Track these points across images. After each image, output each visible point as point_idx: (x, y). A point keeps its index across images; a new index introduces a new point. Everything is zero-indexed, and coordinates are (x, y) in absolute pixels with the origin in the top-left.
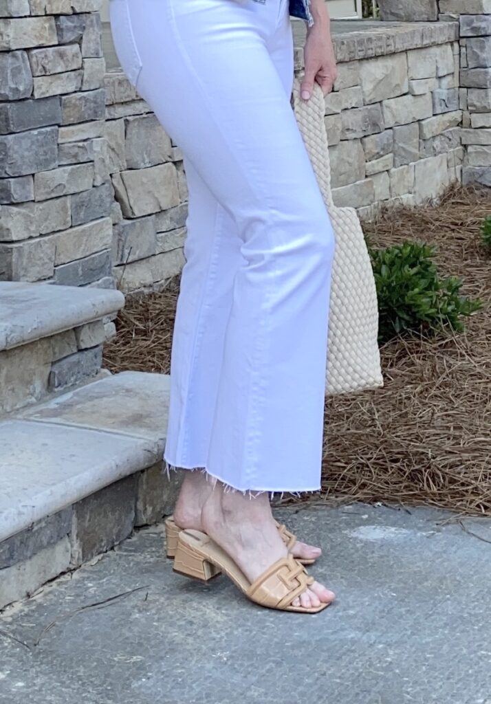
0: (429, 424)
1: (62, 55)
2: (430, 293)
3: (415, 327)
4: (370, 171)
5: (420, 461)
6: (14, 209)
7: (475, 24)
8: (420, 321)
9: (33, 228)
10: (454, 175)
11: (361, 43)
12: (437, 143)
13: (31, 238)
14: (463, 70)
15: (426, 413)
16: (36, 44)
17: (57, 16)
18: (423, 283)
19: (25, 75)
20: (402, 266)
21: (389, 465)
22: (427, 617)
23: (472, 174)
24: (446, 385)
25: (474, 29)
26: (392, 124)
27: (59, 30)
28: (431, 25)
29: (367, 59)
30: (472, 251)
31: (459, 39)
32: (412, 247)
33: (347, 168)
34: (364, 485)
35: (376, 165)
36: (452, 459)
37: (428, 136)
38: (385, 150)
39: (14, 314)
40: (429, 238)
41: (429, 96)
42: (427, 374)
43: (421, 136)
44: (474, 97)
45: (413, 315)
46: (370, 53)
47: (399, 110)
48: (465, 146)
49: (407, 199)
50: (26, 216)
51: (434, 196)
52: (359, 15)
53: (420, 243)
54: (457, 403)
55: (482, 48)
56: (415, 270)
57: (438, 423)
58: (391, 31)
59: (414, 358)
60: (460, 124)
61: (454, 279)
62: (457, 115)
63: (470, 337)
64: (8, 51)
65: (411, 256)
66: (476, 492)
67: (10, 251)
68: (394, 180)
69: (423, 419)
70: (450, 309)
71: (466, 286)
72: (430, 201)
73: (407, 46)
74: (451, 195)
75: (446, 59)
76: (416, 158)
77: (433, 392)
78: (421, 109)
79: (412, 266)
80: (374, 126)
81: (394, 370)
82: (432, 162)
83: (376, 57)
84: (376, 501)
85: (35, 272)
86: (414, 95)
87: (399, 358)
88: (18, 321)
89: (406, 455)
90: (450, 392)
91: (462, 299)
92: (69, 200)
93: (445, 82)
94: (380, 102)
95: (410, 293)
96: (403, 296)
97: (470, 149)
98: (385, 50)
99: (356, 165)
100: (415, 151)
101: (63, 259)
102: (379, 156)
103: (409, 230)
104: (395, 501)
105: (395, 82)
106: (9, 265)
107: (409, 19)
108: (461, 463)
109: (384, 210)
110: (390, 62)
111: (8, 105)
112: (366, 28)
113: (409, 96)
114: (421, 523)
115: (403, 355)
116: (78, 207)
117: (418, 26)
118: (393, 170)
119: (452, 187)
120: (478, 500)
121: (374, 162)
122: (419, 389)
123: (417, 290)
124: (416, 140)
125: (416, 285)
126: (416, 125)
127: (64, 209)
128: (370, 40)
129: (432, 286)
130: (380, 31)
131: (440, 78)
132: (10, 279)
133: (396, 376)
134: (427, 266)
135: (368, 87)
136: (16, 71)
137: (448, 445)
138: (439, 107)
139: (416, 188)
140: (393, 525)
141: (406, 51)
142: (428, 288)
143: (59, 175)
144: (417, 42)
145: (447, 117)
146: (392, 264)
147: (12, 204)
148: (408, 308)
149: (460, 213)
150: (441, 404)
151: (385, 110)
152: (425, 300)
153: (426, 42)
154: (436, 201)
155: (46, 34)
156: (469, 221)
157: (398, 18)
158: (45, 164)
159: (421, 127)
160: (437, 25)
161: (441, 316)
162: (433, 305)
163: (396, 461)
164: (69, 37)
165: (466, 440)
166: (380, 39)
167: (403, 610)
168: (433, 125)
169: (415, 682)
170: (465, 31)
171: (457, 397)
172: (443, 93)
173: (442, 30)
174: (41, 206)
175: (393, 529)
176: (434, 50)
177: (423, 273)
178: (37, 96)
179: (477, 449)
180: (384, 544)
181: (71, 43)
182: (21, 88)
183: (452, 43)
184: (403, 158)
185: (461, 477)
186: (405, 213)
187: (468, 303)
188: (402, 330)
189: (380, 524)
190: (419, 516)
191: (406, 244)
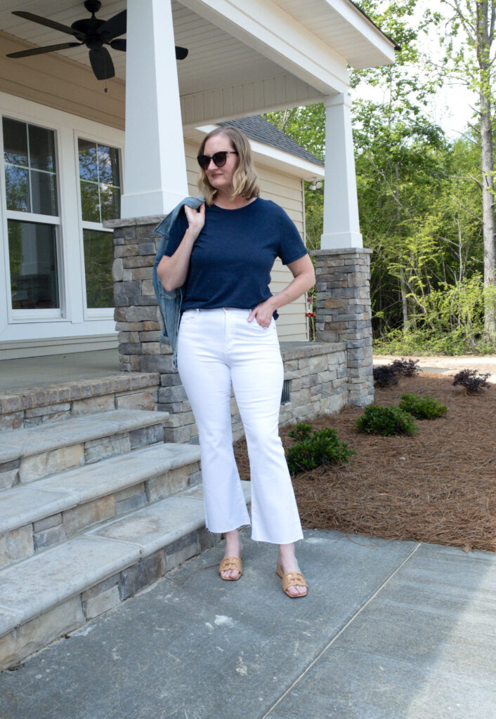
0: (336, 498)
2: (336, 448)
3: (330, 460)
4: (313, 400)
5: (332, 513)
6: (175, 415)
7: (354, 343)
8: (332, 458)
9: (182, 422)
10: (345, 402)
11: (309, 351)
12: (339, 390)
13: (181, 426)
14: (349, 361)
15: (334, 494)
18: (333, 444)
20: (325, 437)
21: (320, 514)
22: (335, 573)
23: (352, 401)
24: (342, 483)
25: (353, 345)
26: (321, 382)
28: (336, 344)
29: (311, 357)
30: (352, 431)
31: (347, 349)
32: (329, 430)
33: (302, 399)
34: (310, 522)
35: (315, 398)
36: (344, 512)
37: (335, 386)
38: (319, 392)
39: (174, 456)
40: (336, 426)
41: (335, 371)
42: (335, 479)
43: (332, 386)
44: (353, 371)
45: (329, 456)
46: (313, 354)
47: (324, 376)
48: (350, 391)
49: (327, 411)
50: (179, 418)
52: (308, 340)
53: (331, 428)
54: (347, 490)
55: (356, 353)
56: (330, 439)
57: (339, 498)
58: (321, 346)
59: (330, 473)
60: (348, 382)
61: (345, 442)
62: (346, 379)
63: (351, 465)
65: (329, 433)
66: (354, 525)
67: (173, 432)
68: (322, 404)
69: (333, 496)
70: (343, 454)
71: (350, 445)
72: (336, 412)
73: (327, 352)
74: (344, 409)
75: (342, 357)
76: (330, 395)
77: (337, 486)
78: (331, 376)
79: (329, 437)
80: (314, 382)
81: (322, 477)
82: (337, 397)
83: (315, 356)
84: (315, 528)
85: (183, 439)
86: (330, 371)
87: (325, 472)
88: (176, 459)
89: (326, 511)
90: (344, 486)
91: (348, 450)
93: (342, 366)
94: (316, 374)
95: (328, 447)
96: (325, 449)
97: (351, 392)
98: (318, 353)
99: (307, 398)
100: (329, 392)
102: (316, 394)
103: (327, 423)
104: (322, 528)
105: (322, 365)
106: (173, 437)
107: (328, 341)
108: (348, 513)
109: (318, 415)
110: (320, 358)
112: (311, 345)
113: (328, 372)
114: (332, 537)
117: (332, 344)
118: (321, 400)
119: (344, 407)
120: (355, 528)
122: (332, 485)
123: (331, 446)
124: (330, 389)
125: (330, 445)
126: (330, 383)
128: (312, 349)
129: (336, 445)
130: (316, 346)
131: (340, 364)
132: (173, 442)
133: (322, 480)
134: (334, 437)
135: (312, 368)
137: (343, 506)
138: (339, 376)
139: (331, 407)
140: (322, 537)
141: (326, 354)
142: (335, 446)
144: (331, 350)
145: (342, 380)
146: (321, 436)
147: (173, 413)
148: (327, 454)
149: (347, 416)
150: (340, 491)
151: (319, 377)
152: (334, 450)
153: (334, 350)
154: (338, 412)
156: (351, 419)
157: (324, 341)
159: (332, 383)
160: (339, 344)
161: (340, 456)
162: (337, 452)
163: (323, 513)
165: (350, 504)
166: (316, 349)
167: (325, 570)
168: (337, 382)
169: (331, 599)
170: (349, 346)
171: (346, 487)
172: (341, 369)
173: (340, 345)
174: (185, 414)
175: (321, 539)
176: (338, 354)
177: (334, 439)
179: (354, 508)
180: (318, 545)
183: (344, 351)
184: (325, 395)
185: (348, 519)
186: (326, 417)
187: (350, 452)
188: (325, 462)
190: (332, 534)
191: (326, 429)
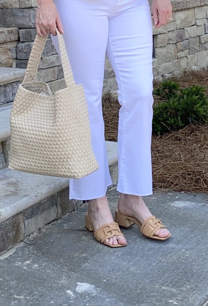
0: (203, 159)
2: (204, 106)
3: (198, 120)
4: (179, 56)
5: (200, 175)
8: (200, 118)
11: (175, 4)
12: (206, 45)
15: (202, 155)
18: (201, 102)
20: (192, 95)
21: (187, 176)
22: (203, 238)
26: (188, 37)
29: (178, 11)
32: (196, 88)
33: (169, 55)
34: (177, 184)
35: (181, 54)
37: (203, 42)
38: (186, 48)
40: (203, 84)
41: (203, 25)
42: (202, 139)
43: (200, 42)
45: (197, 115)
46: (179, 8)
47: (191, 32)
49: (194, 68)
50: (39, 75)
51: (205, 67)
53: (199, 86)
56: (197, 97)
57: (207, 159)
59: (197, 133)
64: (32, 8)
65: (196, 91)
68: (189, 60)
69: (201, 157)
72: (204, 69)
73: (194, 5)
76: (198, 51)
77: (205, 146)
78: (199, 31)
79: (197, 95)
80: (181, 38)
81: (189, 137)
82: (204, 53)
83: (182, 10)
84: (182, 191)
86: (197, 26)
87: (191, 133)
89: (194, 172)
92: (56, 68)
94: (183, 28)
95: (196, 106)
96: (193, 108)
98: (185, 7)
99: (173, 54)
100: (198, 48)
102: (183, 50)
103: (195, 80)
104: (189, 191)
105: (189, 20)
109: (185, 72)
110: (187, 12)
111: (32, 30)
113: (195, 26)
114: (200, 200)
115: (193, 131)
118: (188, 56)
121: (181, 53)
122: (199, 145)
123: (198, 105)
124: (198, 44)
125: (198, 103)
126: (198, 38)
127: (54, 72)
128: (179, 3)
133: (189, 140)
135: (178, 22)
138: (207, 30)
139: (198, 63)
140: (189, 201)
141: (194, 8)
142: (203, 104)
143: (52, 58)
144: (198, 4)
146: (188, 94)
148: (195, 112)
151: (186, 32)
152: (202, 109)
153: (202, 4)
158: (47, 54)
159: (200, 38)
162: (205, 111)
163: (190, 175)
166: (183, 3)
167: (193, 235)
168: (205, 38)
169: (198, 265)
174: (45, 71)
175: (188, 202)
176: (205, 7)
177: (202, 97)
180: (185, 208)
184: (192, 51)
186: (194, 74)
188: (192, 121)
189: (183, 200)
190: (199, 197)
191: (194, 86)
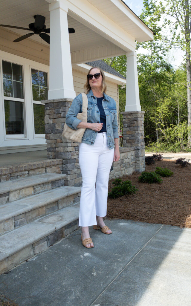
0: (131, 207)
1: (76, 152)
3: (128, 193)
5: (129, 213)
6: (69, 175)
9: (71, 178)
10: (134, 170)
12: (132, 166)
13: (71, 180)
14: (136, 155)
15: (130, 206)
16: (72, 151)
17: (75, 147)
18: (129, 186)
19: (70, 155)
21: (124, 213)
22: (130, 236)
23: (137, 170)
25: (137, 148)
26: (125, 163)
27: (75, 149)
28: (131, 148)
30: (137, 182)
31: (135, 150)
33: (118, 169)
34: (121, 217)
35: (122, 169)
36: (134, 213)
37: (130, 164)
38: (124, 166)
39: (68, 191)
40: (131, 180)
42: (130, 200)
43: (129, 164)
44: (137, 159)
46: (122, 152)
47: (126, 161)
48: (136, 166)
49: (127, 174)
50: (70, 177)
53: (129, 180)
54: (135, 204)
55: (138, 151)
56: (128, 184)
57: (132, 207)
58: (125, 149)
60: (135, 163)
61: (134, 186)
62: (134, 161)
63: (137, 195)
64: (68, 152)
65: (128, 182)
66: (137, 218)
67: (68, 182)
68: (125, 171)
70: (134, 190)
71: (136, 187)
72: (131, 174)
74: (134, 173)
75: (133, 153)
76: (128, 168)
77: (131, 203)
78: (129, 160)
80: (122, 163)
81: (125, 199)
82: (131, 168)
83: (123, 153)
84: (123, 219)
85: (72, 185)
86: (129, 158)
89: (127, 212)
90: (134, 203)
91: (135, 189)
92: (77, 174)
93: (133, 156)
94: (123, 159)
96: (127, 188)
99: (120, 169)
100: (128, 166)
101: (76, 183)
102: (123, 167)
103: (127, 178)
104: (125, 219)
105: (125, 156)
106: (68, 184)
107: (127, 147)
109: (124, 175)
110: (125, 153)
111: (68, 160)
112: (121, 148)
113: (127, 159)
115: (127, 197)
116: (78, 175)
117: (129, 148)
119: (134, 172)
120: (138, 219)
124: (128, 165)
126: (128, 163)
127: (76, 175)
129: (131, 187)
130: (123, 149)
131: (132, 156)
132: (68, 186)
134: (130, 184)
135: (121, 157)
136: (69, 155)
137: (133, 211)
138: (132, 160)
139: (129, 172)
140: (125, 222)
141: (127, 152)
143: (75, 170)
144: (129, 150)
146: (125, 184)
148: (127, 190)
149: (135, 176)
150: (132, 205)
151: (124, 161)
154: (132, 174)
155: (73, 149)
156: (137, 177)
157: (126, 147)
158: (73, 169)
159: (129, 163)
162: (131, 190)
163: (125, 213)
164: (77, 150)
165: (136, 210)
166: (123, 150)
167: (127, 235)
168: (131, 163)
169: (129, 246)
172: (133, 158)
173: (132, 149)
174: (73, 175)
176: (131, 152)
177: (130, 185)
178: (72, 158)
179: (138, 211)
180: (124, 225)
181: (77, 151)
182: (70, 157)
184: (126, 168)
185: (135, 215)
186: (127, 176)
188: (126, 193)
189: (123, 222)
190: (129, 221)
191: (127, 180)
